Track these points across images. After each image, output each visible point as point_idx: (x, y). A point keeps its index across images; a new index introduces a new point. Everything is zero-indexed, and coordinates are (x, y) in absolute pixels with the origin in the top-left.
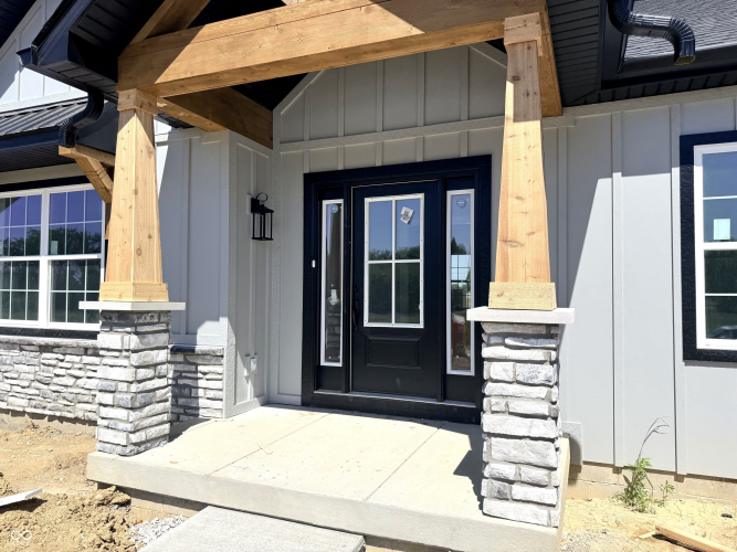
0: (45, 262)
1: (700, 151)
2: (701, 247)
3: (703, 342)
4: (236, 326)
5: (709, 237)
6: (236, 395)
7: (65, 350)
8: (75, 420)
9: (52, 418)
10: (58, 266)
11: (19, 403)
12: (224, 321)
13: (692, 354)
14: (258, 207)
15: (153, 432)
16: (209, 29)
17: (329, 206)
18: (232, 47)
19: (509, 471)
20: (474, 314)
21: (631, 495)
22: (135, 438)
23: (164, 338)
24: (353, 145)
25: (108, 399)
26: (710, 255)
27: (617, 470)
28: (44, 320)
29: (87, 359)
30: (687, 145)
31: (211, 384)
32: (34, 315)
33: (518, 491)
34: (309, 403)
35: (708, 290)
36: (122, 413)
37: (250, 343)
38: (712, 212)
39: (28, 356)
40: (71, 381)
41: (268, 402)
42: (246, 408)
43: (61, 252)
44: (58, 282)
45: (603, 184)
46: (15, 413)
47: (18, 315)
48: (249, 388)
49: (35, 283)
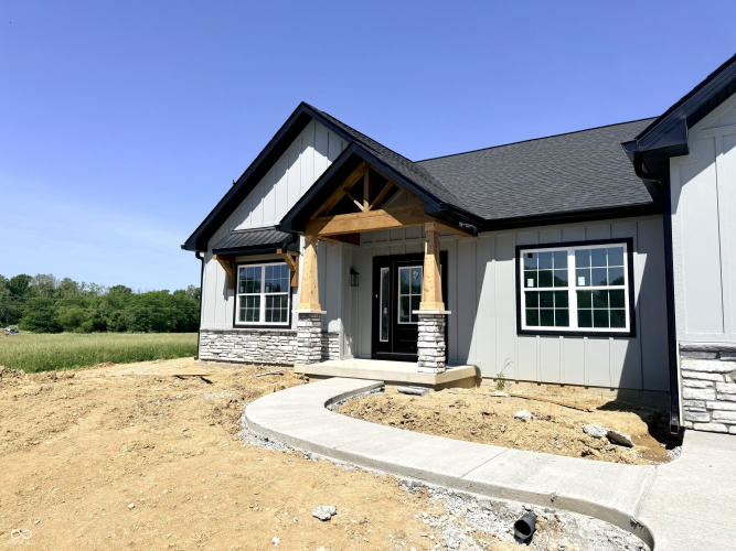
0: (263, 296)
1: (523, 252)
2: (523, 289)
3: (524, 327)
4: (344, 322)
5: (526, 286)
6: (344, 352)
7: (271, 334)
8: (277, 364)
9: (265, 364)
10: (268, 298)
11: (249, 359)
12: (339, 320)
13: (520, 332)
14: (353, 272)
15: (316, 357)
16: (337, 217)
17: (384, 270)
18: (345, 224)
19: (424, 358)
20: (414, 312)
21: (500, 387)
22: (311, 358)
23: (319, 324)
24: (393, 244)
25: (301, 344)
26: (527, 293)
27: (495, 380)
28: (262, 321)
29: (282, 338)
30: (518, 249)
31: (335, 345)
32: (257, 320)
33: (427, 364)
34: (375, 357)
35: (527, 306)
36: (306, 349)
37: (350, 330)
38: (527, 276)
39: (255, 337)
40: (274, 347)
41: (357, 356)
42: (348, 358)
43: (270, 291)
44: (268, 304)
45: (488, 264)
46: (248, 363)
47: (250, 320)
48: (349, 350)
49: (258, 304)
